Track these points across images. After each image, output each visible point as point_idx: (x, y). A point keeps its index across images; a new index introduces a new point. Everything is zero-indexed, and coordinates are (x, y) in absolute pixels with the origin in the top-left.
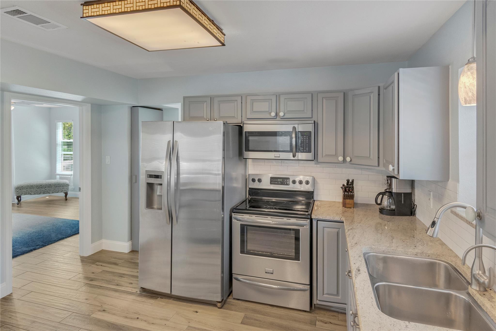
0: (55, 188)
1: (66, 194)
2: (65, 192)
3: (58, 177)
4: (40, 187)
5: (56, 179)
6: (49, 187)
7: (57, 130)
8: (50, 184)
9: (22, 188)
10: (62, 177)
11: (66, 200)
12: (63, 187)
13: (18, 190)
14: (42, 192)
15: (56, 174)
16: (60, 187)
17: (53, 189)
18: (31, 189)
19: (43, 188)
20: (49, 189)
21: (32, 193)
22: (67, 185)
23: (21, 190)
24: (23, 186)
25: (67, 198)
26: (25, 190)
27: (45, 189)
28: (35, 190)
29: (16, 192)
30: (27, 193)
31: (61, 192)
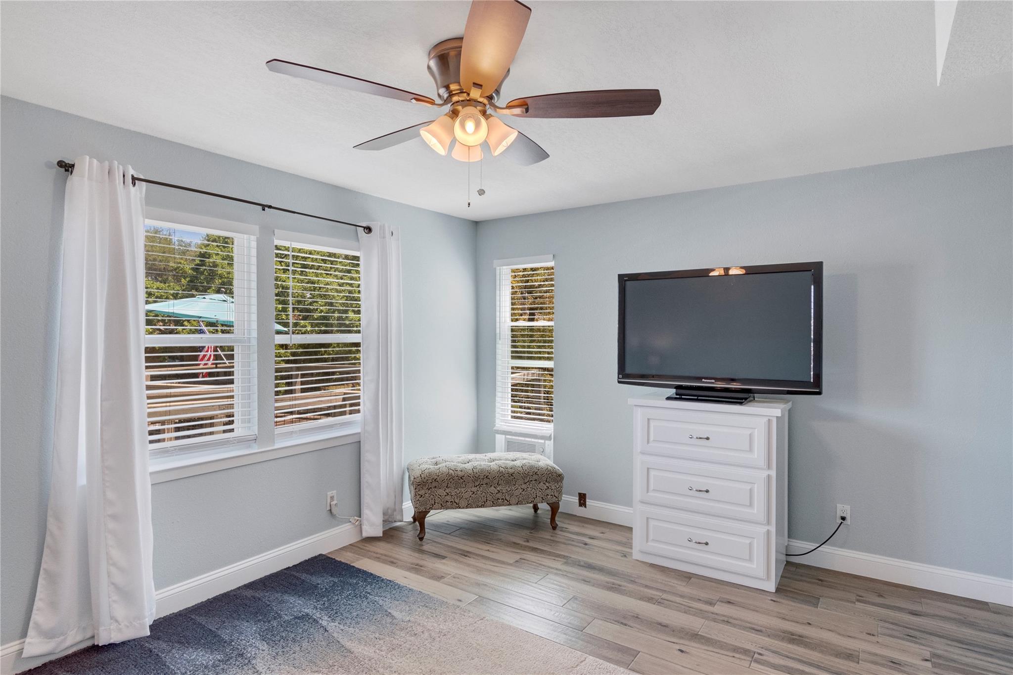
0: (524, 486)
1: (555, 507)
2: (553, 500)
3: (500, 439)
4: (486, 481)
6: (508, 483)
7: (497, 292)
9: (434, 484)
11: (555, 527)
12: (547, 484)
13: (422, 492)
15: (495, 428)
16: (540, 482)
17: (519, 487)
18: (460, 489)
19: (491, 486)
20: (509, 490)
21: (463, 503)
22: (559, 475)
23: (431, 492)
24: (436, 477)
25: (557, 522)
26: (441, 492)
27: (498, 489)
28: (471, 493)
29: (418, 497)
30: (447, 501)
31: (542, 502)
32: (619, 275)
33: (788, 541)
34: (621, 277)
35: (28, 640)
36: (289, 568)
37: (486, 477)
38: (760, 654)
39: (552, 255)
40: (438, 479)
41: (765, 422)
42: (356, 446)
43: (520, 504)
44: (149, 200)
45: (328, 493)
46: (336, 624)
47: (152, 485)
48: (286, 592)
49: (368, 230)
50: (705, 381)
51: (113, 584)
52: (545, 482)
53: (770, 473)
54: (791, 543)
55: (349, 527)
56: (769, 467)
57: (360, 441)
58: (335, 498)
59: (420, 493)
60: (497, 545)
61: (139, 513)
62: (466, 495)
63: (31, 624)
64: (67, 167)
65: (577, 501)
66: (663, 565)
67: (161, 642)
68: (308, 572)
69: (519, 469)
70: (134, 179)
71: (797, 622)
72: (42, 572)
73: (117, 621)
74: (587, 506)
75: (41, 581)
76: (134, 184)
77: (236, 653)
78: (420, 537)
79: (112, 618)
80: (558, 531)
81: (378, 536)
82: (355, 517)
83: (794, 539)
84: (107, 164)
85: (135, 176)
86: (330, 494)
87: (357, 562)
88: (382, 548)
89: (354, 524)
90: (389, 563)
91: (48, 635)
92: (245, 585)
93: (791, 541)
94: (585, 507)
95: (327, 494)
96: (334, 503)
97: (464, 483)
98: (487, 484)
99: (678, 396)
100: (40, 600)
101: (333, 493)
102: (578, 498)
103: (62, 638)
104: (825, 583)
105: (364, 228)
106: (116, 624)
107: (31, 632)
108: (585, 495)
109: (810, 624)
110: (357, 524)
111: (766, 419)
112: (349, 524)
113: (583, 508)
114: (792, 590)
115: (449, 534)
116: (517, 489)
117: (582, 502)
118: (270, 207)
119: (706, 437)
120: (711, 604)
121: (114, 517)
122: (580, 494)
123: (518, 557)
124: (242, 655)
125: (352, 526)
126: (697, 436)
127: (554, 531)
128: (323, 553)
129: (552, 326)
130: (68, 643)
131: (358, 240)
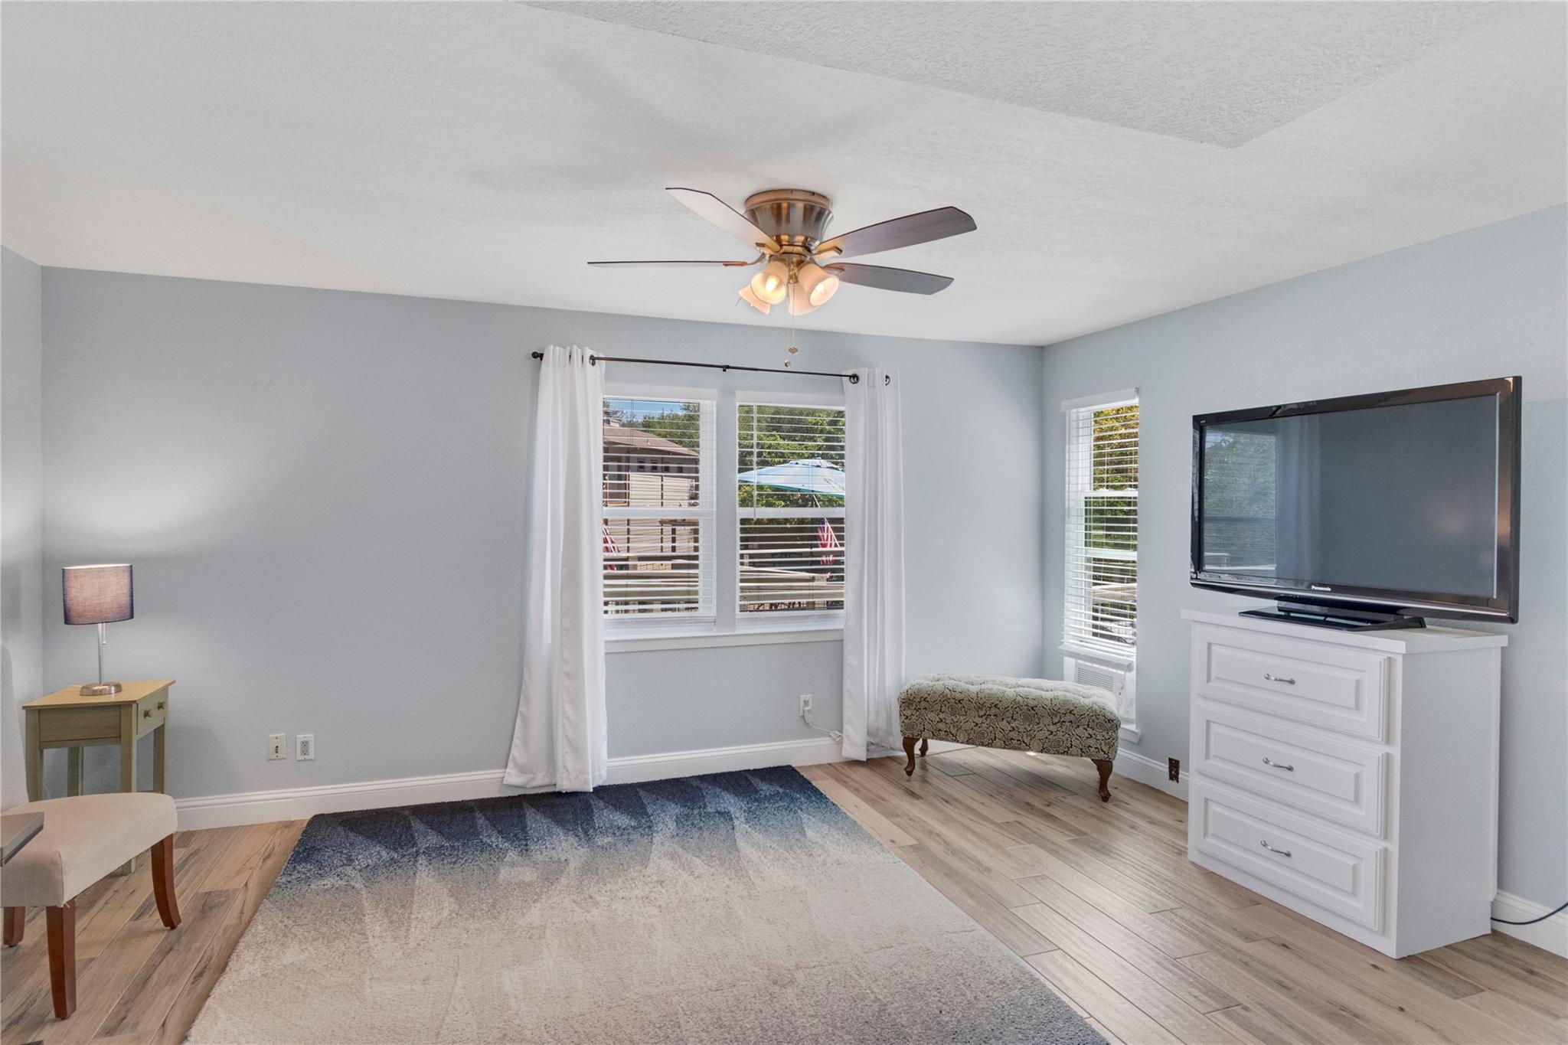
0: (1053, 728)
1: (1105, 768)
2: (1101, 756)
3: (1070, 663)
4: (994, 711)
5: (1061, 679)
6: (1027, 718)
7: (1067, 447)
8: (1032, 703)
9: (923, 704)
10: (1091, 672)
11: (1105, 797)
12: (1090, 731)
13: (908, 712)
14: (999, 735)
15: (1061, 647)
16: (1078, 726)
17: (1045, 729)
18: (958, 717)
19: (1003, 719)
20: (1029, 729)
21: (961, 736)
22: (1109, 720)
23: (920, 714)
24: (926, 696)
25: (1109, 789)
26: (933, 716)
27: (1013, 725)
28: (973, 724)
29: (904, 717)
30: (940, 730)
31: (1082, 756)
32: (1194, 417)
33: (1498, 893)
34: (1197, 419)
35: (508, 770)
36: (749, 770)
37: (995, 706)
38: (1246, 1009)
39: (1133, 389)
40: (928, 699)
41: (1381, 662)
42: (837, 645)
43: (1046, 752)
44: (608, 377)
45: (801, 696)
46: (747, 826)
47: (606, 654)
48: (727, 790)
49: (855, 378)
50: (1316, 588)
51: (566, 736)
52: (1086, 726)
53: (1389, 751)
54: (1501, 898)
55: (829, 742)
56: (1388, 740)
57: (842, 640)
58: (810, 703)
59: (905, 713)
60: (1000, 801)
61: (586, 676)
62: (967, 726)
63: (511, 756)
64: (538, 356)
65: (1167, 770)
66: (1221, 875)
67: (601, 802)
68: (763, 779)
69: (1046, 702)
70: (593, 359)
71: (1379, 1001)
72: (519, 714)
73: (567, 771)
74: (1180, 780)
75: (518, 721)
76: (593, 364)
77: (648, 824)
78: (908, 770)
79: (565, 767)
80: (1109, 805)
81: (861, 760)
82: (836, 732)
83: (1516, 894)
84: (568, 348)
85: (595, 356)
86: (803, 697)
87: (821, 782)
88: (862, 775)
89: (835, 740)
90: (853, 790)
91: (522, 770)
92: (699, 776)
93: (1508, 897)
94: (1178, 781)
95: (799, 698)
96: (807, 708)
97: (963, 709)
98: (996, 715)
99: (1283, 613)
100: (518, 738)
101: (809, 697)
102: (1168, 766)
103: (531, 776)
104: (1537, 978)
105: (850, 377)
106: (567, 774)
107: (510, 764)
108: (1177, 762)
109: (1402, 1009)
110: (837, 740)
111: (1383, 657)
112: (829, 738)
113: (1174, 783)
114: (1443, 967)
115: (952, 777)
116: (1041, 730)
117: (1173, 773)
118: (728, 367)
119: (1289, 679)
120: (1248, 938)
121: (568, 675)
122: (1171, 760)
123: (1012, 818)
124: (650, 827)
125: (833, 742)
126: (1276, 676)
127: (1104, 804)
128: (793, 766)
129: (1135, 498)
130: (537, 783)
131: (843, 392)
